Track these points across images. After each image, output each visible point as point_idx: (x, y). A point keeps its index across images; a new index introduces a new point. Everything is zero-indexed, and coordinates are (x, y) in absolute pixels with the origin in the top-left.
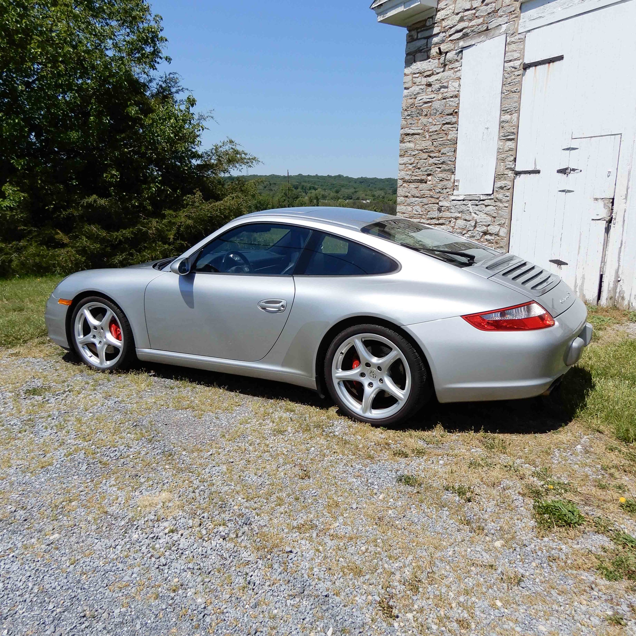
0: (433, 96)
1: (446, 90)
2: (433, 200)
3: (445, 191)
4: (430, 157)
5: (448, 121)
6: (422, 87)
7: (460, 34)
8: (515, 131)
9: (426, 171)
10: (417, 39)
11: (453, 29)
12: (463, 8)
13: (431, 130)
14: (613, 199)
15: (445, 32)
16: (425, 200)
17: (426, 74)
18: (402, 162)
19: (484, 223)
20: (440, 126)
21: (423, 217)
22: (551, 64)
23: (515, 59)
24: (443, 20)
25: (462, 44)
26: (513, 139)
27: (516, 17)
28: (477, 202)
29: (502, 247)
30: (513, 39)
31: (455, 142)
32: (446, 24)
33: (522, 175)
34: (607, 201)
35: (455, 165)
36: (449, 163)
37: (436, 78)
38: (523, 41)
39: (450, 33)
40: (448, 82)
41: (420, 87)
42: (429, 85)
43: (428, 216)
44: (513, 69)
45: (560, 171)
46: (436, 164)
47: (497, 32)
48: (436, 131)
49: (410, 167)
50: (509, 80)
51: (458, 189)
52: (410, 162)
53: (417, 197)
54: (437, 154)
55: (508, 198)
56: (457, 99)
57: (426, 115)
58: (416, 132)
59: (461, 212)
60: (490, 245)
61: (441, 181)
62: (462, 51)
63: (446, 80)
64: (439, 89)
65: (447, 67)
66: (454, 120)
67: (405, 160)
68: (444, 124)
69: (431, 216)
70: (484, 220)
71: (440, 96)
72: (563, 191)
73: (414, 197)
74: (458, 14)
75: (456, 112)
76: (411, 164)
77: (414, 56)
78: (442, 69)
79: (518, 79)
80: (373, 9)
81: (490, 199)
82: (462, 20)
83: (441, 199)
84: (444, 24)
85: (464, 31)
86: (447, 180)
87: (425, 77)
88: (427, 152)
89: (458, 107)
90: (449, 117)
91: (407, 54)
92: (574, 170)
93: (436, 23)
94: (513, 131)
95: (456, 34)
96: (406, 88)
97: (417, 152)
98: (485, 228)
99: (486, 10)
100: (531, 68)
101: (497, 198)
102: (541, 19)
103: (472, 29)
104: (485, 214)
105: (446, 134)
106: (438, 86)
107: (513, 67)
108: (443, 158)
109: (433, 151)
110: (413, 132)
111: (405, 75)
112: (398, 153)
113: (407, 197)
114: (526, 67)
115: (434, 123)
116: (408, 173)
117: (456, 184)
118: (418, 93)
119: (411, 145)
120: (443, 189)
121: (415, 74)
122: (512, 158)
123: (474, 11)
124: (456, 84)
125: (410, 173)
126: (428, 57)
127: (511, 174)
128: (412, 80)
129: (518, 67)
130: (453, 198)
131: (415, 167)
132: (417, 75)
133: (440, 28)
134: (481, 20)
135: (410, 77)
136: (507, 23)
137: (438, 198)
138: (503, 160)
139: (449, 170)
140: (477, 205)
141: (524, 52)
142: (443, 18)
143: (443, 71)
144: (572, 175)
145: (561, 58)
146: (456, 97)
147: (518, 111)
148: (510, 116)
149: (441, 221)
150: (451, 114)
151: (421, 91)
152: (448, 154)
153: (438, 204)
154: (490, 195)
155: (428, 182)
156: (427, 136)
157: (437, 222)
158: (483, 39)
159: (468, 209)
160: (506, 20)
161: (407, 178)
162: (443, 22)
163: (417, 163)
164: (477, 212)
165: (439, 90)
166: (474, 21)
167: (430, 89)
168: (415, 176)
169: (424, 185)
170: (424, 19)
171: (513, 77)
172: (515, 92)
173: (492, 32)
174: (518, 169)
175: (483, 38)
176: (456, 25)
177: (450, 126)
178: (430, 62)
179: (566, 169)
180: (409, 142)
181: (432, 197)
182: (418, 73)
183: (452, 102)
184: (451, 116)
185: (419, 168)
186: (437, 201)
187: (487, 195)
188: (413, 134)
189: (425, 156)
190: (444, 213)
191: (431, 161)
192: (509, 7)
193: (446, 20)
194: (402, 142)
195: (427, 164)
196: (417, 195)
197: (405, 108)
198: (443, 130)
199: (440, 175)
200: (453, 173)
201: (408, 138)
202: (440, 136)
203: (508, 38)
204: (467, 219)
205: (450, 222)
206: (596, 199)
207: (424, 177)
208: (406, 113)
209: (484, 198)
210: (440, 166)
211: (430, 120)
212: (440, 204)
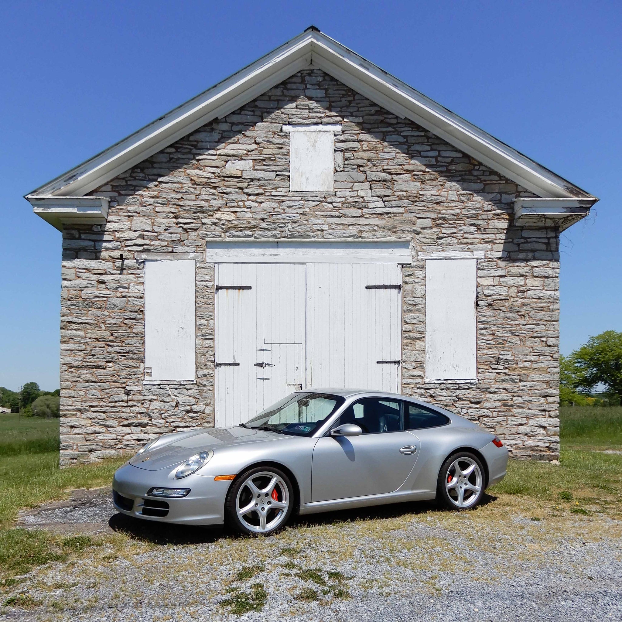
0: (108, 292)
1: (126, 290)
2: (117, 385)
3: (133, 377)
4: (109, 346)
5: (131, 317)
6: (93, 283)
7: (141, 248)
8: (213, 333)
9: (105, 358)
10: (80, 238)
11: (129, 242)
12: (142, 228)
13: (107, 322)
14: (301, 385)
15: (120, 242)
16: (105, 385)
17: (95, 272)
18: (67, 348)
19: (187, 404)
20: (121, 320)
21: (104, 400)
22: (241, 290)
23: (207, 281)
24: (116, 231)
25: (144, 256)
26: (212, 339)
27: (203, 250)
28: (177, 387)
29: (208, 422)
30: (203, 266)
31: (141, 336)
32: (122, 235)
33: (223, 367)
34: (298, 386)
35: (144, 354)
36: (137, 352)
37: (113, 278)
38: (213, 269)
39: (126, 244)
40: (129, 284)
41: (89, 282)
42: (103, 282)
43: (110, 400)
44: (205, 287)
45: (256, 365)
46: (119, 353)
47: (185, 256)
48: (115, 324)
49: (81, 353)
50: (202, 295)
51: (151, 375)
52: (79, 349)
53: (93, 382)
54: (120, 344)
55: (212, 383)
56: (142, 300)
57: (100, 308)
58: (85, 321)
59: (157, 395)
60: (194, 421)
61: (127, 367)
62: (143, 262)
63: (126, 282)
64: (117, 288)
65: (125, 271)
66: (139, 317)
67: (71, 346)
68: (127, 319)
69: (116, 399)
70: (188, 401)
71: (119, 295)
72: (261, 379)
73: (87, 382)
74: (135, 231)
75: (142, 311)
76: (81, 351)
77: (77, 253)
78: (119, 272)
79: (211, 295)
80: (27, 199)
81: (192, 384)
82: (142, 237)
83: (128, 384)
84: (117, 235)
85: (145, 247)
86: (134, 367)
87: (95, 274)
88: (103, 341)
89: (143, 307)
90: (133, 313)
91: (65, 249)
92: (268, 365)
93: (107, 231)
94: (211, 332)
95: (134, 247)
96: (64, 279)
97: (89, 340)
98: (189, 407)
99: (171, 237)
100: (222, 290)
101: (200, 383)
102: (228, 257)
103: (156, 247)
104: (187, 396)
105: (130, 327)
106: (115, 285)
107: (205, 286)
108: (129, 348)
109: (112, 341)
110: (81, 321)
111: (64, 267)
112: (59, 339)
113: (77, 381)
114: (219, 288)
115: (113, 317)
116: (76, 358)
117: (147, 371)
118: (87, 287)
119: (81, 333)
120: (130, 375)
121: (79, 269)
122: (213, 353)
123: (156, 234)
124: (141, 288)
125: (81, 359)
126: (97, 258)
127: (212, 365)
128: (76, 274)
129: (211, 287)
130: (145, 383)
131: (87, 354)
132: (84, 271)
133: (113, 237)
134: (165, 243)
135: (73, 271)
136: (194, 252)
137: (124, 383)
138: (203, 354)
139: (137, 359)
140: (176, 389)
141: (214, 277)
142: (116, 229)
143: (120, 274)
144: (267, 368)
145: (250, 288)
146: (141, 298)
147: (214, 319)
148: (206, 322)
149: (130, 404)
150: (136, 312)
151: (89, 285)
152: (135, 345)
153: (124, 388)
154: (192, 381)
155: (108, 368)
156: (103, 328)
157: (126, 405)
158: (170, 258)
159: (167, 392)
160: (193, 250)
161: (75, 363)
162: (116, 233)
163: (91, 350)
164: (178, 395)
166: (156, 242)
167: (103, 286)
168: (88, 362)
169: (102, 371)
170: (89, 223)
171: (206, 293)
172: (210, 304)
173: (179, 256)
174: (217, 361)
175: (169, 256)
176: (133, 240)
177: (134, 321)
178: (101, 262)
179: (263, 363)
180: (76, 330)
181: (115, 382)
182: (84, 269)
183: (137, 302)
185: (93, 355)
186: (124, 386)
187: (189, 380)
188: (82, 323)
189: (103, 344)
190: (135, 396)
191: (110, 349)
192: (197, 241)
193: (120, 233)
194: (62, 328)
195: (105, 352)
196: (93, 380)
197: (66, 297)
198: (125, 324)
199: (126, 362)
200: (143, 361)
201: (73, 326)
202: (122, 328)
203: (198, 263)
204: (166, 400)
205: (143, 403)
206: (289, 385)
207: (100, 364)
208: (69, 303)
209: (186, 383)
210: (125, 355)
212: (128, 388)
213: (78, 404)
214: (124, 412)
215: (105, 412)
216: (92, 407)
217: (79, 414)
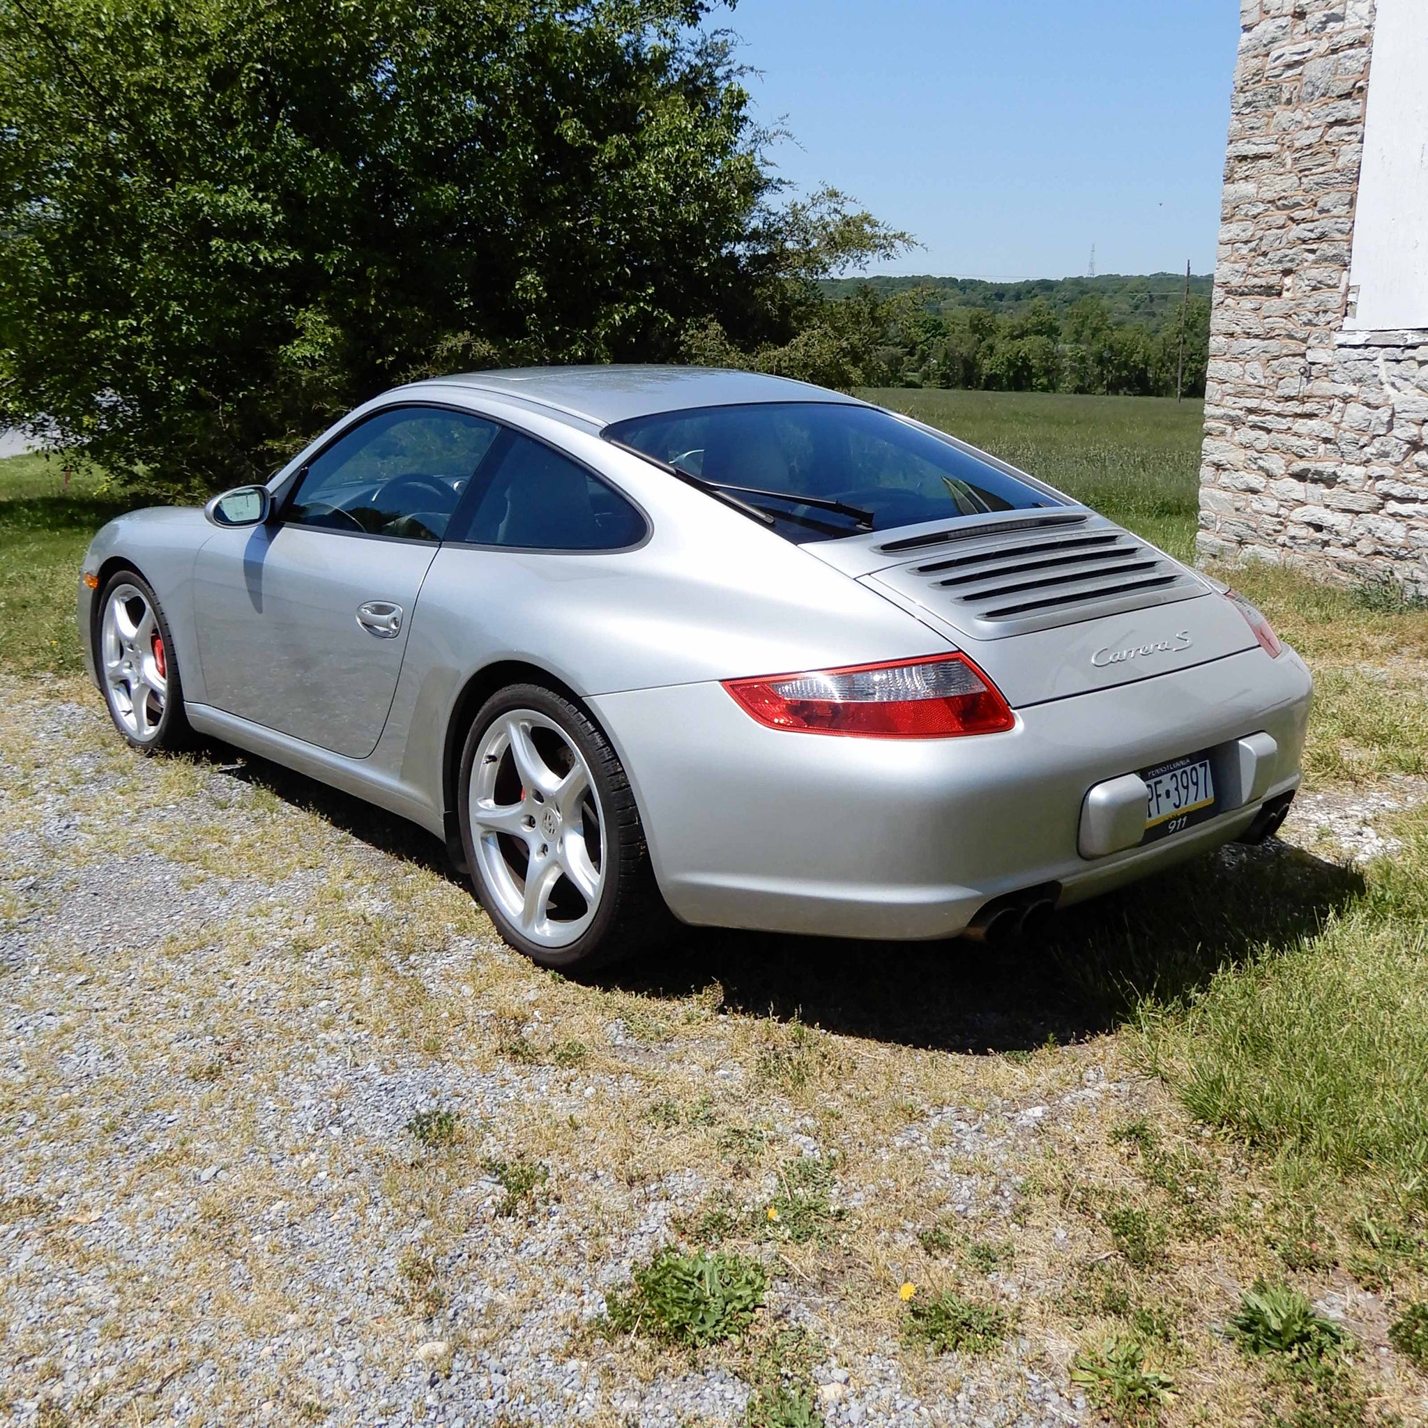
0: (1307, 45)
1: (1338, 26)
2: (1294, 346)
3: (1322, 319)
4: (1292, 219)
5: (1339, 116)
6: (1282, 21)
9: (1280, 262)
13: (1297, 144)
16: (1273, 346)
18: (1226, 237)
19: (1413, 416)
20: (1319, 131)
21: (1268, 393)
28: (1398, 353)
31: (1354, 176)
35: (1350, 242)
36: (1338, 236)
41: (1279, 22)
42: (1300, 15)
43: (1279, 392)
46: (1304, 242)
48: (1310, 146)
49: (1244, 250)
51: (1354, 314)
52: (1244, 236)
53: (1257, 336)
54: (1308, 213)
56: (1364, 50)
57: (1289, 102)
58: (1262, 150)
59: (1360, 380)
61: (1314, 289)
64: (1324, 25)
66: (1355, 112)
67: (1234, 230)
68: (1331, 125)
69: (1286, 392)
70: (1414, 407)
71: (1324, 45)
73: (1248, 335)
75: (1361, 89)
76: (1246, 242)
83: (1311, 342)
86: (1329, 286)
88: (1285, 207)
89: (1365, 72)
90: (1343, 103)
96: (1245, 28)
97: (1261, 207)
98: (1414, 430)
104: (1418, 387)
105: (1333, 153)
106: (1319, 16)
108: (1324, 224)
109: (1298, 204)
110: (1256, 150)
112: (1218, 212)
113: (1232, 335)
115: (1307, 123)
116: (1237, 266)
117: (1351, 298)
118: (1274, 40)
119: (1250, 188)
120: (1317, 313)
124: (1364, 8)
125: (1242, 266)
128: (1261, 3)
130: (1340, 338)
131: (1254, 250)
137: (1304, 340)
139: (1335, 259)
140: (1398, 361)
146: (1362, 43)
149: (1309, 407)
150: (1348, 95)
151: (1280, 33)
152: (1335, 212)
153: (1303, 355)
155: (1285, 294)
156: (1289, 161)
157: (1299, 410)
159: (1375, 371)
161: (1236, 281)
163: (1261, 239)
164: (1399, 383)
165: (1324, 28)
167: (1302, 26)
168: (1255, 276)
169: (1275, 301)
177: (1344, 129)
180: (1246, 178)
181: (1291, 337)
183: (1352, 61)
184: (1348, 102)
185: (1265, 254)
186: (1303, 348)
187: (1423, 330)
188: (1257, 157)
189: (1280, 217)
190: (1318, 382)
191: (1297, 231)
194: (1228, 179)
195: (1285, 241)
196: (1257, 331)
197: (1239, 84)
198: (1327, 142)
199: (1314, 273)
200: (1345, 265)
201: (1242, 169)
202: (1319, 159)
204: (1371, 401)
205: (1331, 408)
207: (1274, 280)
208: (1242, 99)
209: (1417, 338)
210: (1314, 246)
211: (1298, 115)
212: (1311, 356)
213: (1229, 401)
214: (1295, 434)
215: (1269, 431)
216: (1251, 411)
217: (1230, 429)
